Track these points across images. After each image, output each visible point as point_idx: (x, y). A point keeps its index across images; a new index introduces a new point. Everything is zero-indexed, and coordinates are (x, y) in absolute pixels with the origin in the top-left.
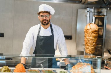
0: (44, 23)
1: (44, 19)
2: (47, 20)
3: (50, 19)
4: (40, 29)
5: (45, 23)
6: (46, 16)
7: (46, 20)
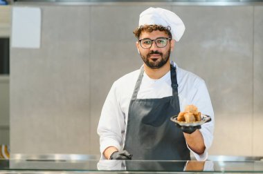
0: (151, 61)
1: (151, 49)
2: (161, 54)
3: (169, 52)
4: (140, 80)
5: (155, 60)
6: (159, 40)
7: (157, 52)
